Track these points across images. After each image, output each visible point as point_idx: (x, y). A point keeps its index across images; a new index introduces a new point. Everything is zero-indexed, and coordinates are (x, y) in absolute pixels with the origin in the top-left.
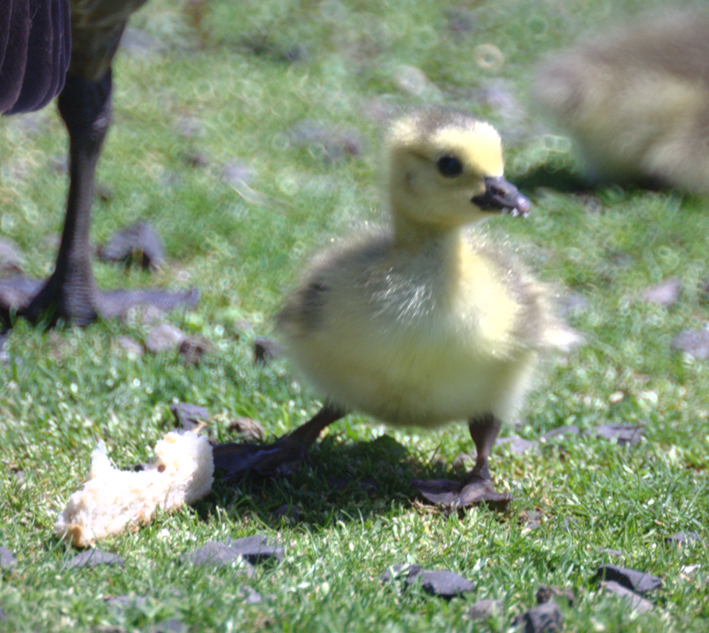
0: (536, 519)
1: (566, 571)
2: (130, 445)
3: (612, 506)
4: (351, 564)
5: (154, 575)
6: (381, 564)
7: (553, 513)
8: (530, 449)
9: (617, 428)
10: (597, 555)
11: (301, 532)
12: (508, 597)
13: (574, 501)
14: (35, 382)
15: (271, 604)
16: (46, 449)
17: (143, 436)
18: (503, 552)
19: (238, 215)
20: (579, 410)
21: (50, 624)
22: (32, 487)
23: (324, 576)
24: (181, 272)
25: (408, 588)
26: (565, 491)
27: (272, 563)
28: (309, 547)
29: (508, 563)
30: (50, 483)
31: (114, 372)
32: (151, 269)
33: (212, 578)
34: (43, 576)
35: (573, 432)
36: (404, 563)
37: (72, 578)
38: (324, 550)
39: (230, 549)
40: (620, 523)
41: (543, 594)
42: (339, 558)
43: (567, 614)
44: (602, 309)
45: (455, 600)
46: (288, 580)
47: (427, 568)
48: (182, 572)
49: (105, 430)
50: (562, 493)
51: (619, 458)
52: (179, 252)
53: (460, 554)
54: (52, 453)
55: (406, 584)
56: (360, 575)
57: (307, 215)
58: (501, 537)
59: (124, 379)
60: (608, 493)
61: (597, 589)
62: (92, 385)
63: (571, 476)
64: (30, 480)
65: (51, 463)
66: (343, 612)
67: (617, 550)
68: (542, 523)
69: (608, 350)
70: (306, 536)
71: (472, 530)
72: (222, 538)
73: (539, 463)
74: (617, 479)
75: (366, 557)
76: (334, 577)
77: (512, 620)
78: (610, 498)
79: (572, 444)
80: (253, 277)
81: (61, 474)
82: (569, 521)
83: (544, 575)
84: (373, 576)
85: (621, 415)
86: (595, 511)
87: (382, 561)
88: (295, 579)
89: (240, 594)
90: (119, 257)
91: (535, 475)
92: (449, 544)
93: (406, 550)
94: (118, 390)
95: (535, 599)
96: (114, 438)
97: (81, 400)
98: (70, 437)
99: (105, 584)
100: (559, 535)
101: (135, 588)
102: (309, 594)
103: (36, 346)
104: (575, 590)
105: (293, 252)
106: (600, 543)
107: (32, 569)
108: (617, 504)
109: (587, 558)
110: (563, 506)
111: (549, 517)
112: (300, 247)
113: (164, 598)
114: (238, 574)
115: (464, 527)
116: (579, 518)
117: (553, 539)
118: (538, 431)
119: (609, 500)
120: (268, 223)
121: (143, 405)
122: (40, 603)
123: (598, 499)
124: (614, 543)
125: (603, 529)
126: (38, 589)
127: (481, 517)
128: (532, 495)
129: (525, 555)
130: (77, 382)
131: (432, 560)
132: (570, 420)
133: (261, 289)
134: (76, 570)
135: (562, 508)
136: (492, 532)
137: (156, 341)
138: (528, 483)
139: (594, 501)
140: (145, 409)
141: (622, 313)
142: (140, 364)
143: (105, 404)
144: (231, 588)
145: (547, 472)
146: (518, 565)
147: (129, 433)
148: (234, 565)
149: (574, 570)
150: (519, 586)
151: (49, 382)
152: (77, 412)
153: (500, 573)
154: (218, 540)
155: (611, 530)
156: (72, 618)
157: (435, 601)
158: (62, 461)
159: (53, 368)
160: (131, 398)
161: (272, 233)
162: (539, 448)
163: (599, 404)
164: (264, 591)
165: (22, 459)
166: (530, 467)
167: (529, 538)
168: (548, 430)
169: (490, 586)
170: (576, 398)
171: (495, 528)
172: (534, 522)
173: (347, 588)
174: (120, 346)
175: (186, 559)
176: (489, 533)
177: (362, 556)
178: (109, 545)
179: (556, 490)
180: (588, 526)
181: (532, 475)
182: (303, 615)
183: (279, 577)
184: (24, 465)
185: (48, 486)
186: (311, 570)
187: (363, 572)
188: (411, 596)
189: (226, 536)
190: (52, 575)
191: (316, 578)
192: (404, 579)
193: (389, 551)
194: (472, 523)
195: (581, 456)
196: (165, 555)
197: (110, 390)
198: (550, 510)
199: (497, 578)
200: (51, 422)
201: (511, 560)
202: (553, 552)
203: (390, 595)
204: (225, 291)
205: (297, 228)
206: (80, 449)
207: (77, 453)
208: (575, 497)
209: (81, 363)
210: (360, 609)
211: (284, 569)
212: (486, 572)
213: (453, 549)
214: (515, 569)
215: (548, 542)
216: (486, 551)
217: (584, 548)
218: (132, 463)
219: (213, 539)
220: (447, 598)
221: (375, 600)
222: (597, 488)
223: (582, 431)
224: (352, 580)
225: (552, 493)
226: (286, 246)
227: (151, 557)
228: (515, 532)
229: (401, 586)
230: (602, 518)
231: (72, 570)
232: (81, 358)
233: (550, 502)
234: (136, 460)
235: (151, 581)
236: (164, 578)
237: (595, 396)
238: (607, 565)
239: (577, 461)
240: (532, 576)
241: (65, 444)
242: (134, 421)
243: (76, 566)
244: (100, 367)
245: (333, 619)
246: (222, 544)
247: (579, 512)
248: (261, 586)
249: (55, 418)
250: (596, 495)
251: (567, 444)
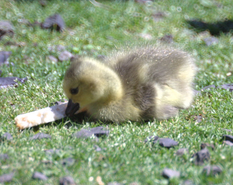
0: (200, 119)
1: (211, 137)
2: (53, 95)
3: (228, 114)
4: (133, 137)
5: (62, 142)
6: (144, 136)
7: (206, 116)
8: (198, 93)
9: (229, 86)
10: (222, 131)
11: (115, 125)
12: (190, 148)
13: (214, 112)
14: (19, 73)
15: (105, 151)
16: (23, 97)
17: (58, 91)
18: (188, 131)
19: (92, 11)
20: (215, 79)
21: (25, 160)
22: (18, 111)
23: (124, 141)
24: (71, 32)
25: (154, 145)
26: (210, 108)
27: (105, 136)
28: (118, 130)
29: (190, 135)
30: (24, 109)
31: (47, 68)
32: (60, 31)
33: (83, 143)
34: (22, 143)
35: (213, 87)
36: (152, 136)
37: (33, 143)
38: (123, 132)
39: (90, 132)
40: (231, 120)
41: (202, 146)
42: (129, 134)
43: (212, 153)
44: (223, 43)
45: (171, 149)
46: (111, 143)
47: (161, 137)
48: (72, 141)
49: (44, 90)
50: (209, 109)
51: (230, 96)
52: (71, 25)
53: (173, 132)
54: (25, 98)
55: (153, 143)
56: (137, 140)
57: (117, 10)
58: (188, 125)
59: (50, 71)
60: (226, 109)
61: (222, 144)
62: (39, 74)
63: (212, 103)
64: (17, 108)
65: (25, 102)
66: (131, 154)
67: (230, 129)
68: (202, 120)
69: (226, 57)
70: (117, 127)
71: (177, 123)
72: (87, 128)
73: (201, 99)
74: (229, 104)
75: (139, 134)
76: (127, 141)
77: (192, 156)
78: (227, 111)
79: (213, 91)
80: (97, 33)
81: (28, 106)
82: (212, 120)
83: (203, 139)
84: (141, 141)
85: (230, 81)
86: (221, 115)
87: (145, 135)
88: (113, 142)
89: (93, 148)
90: (49, 27)
91: (199, 103)
92: (168, 129)
93: (153, 131)
94: (48, 75)
95: (200, 148)
96: (47, 93)
97: (35, 79)
98: (31, 92)
99: (44, 145)
100: (209, 124)
101: (55, 147)
102: (118, 148)
103: (19, 59)
104: (214, 144)
105: (112, 24)
106: (223, 127)
107: (18, 140)
108: (229, 113)
109: (219, 133)
110: (210, 114)
111: (205, 118)
112: (114, 22)
113: (66, 150)
114: (93, 141)
115: (174, 122)
116: (215, 118)
117: (206, 126)
118: (201, 87)
119: (226, 112)
120: (102, 14)
121: (58, 80)
122: (21, 152)
123: (222, 111)
124: (228, 127)
125: (224, 122)
126: (20, 147)
127: (180, 118)
128: (199, 110)
129: (196, 132)
130: (34, 73)
131: (163, 134)
132: (212, 83)
133: (100, 38)
134: (34, 140)
135: (209, 115)
136: (184, 124)
137: (62, 57)
138: (197, 106)
139: (221, 112)
140: (59, 82)
141: (231, 44)
142: (56, 65)
143: (44, 80)
144: (90, 146)
145: (204, 102)
146: (194, 136)
147: (53, 91)
148: (91, 137)
149: (214, 137)
150: (194, 143)
151: (24, 72)
152: (34, 83)
153: (187, 139)
154: (85, 129)
155: (227, 122)
156: (33, 158)
157: (164, 149)
158: (29, 101)
159: (25, 67)
160: (53, 78)
161: (104, 17)
162: (201, 93)
163: (222, 77)
164: (102, 147)
165: (14, 101)
166: (198, 100)
167: (197, 126)
168: (204, 87)
169: (183, 144)
170: (214, 75)
171: (185, 122)
172: (199, 120)
173: (132, 145)
174: (49, 59)
175: (74, 136)
176: (183, 124)
177: (137, 134)
178: (46, 131)
179: (207, 108)
180: (219, 121)
181: (198, 103)
182: (116, 155)
183: (107, 142)
184: (15, 103)
185: (24, 110)
186: (119, 139)
187: (138, 139)
188: (155, 148)
189: (88, 127)
190: (25, 142)
191: (121, 142)
192: (153, 142)
193: (147, 131)
194: (177, 121)
195: (216, 96)
196: (66, 134)
197: (46, 75)
198: (205, 116)
199: (186, 140)
200: (25, 87)
201: (191, 134)
202: (206, 131)
203: (148, 147)
204: (87, 38)
205: (113, 15)
206: (35, 97)
207: (34, 98)
208: (214, 111)
209: (35, 66)
210: (137, 153)
211: (109, 139)
212: (182, 138)
213: (170, 130)
214: (192, 137)
215: (204, 127)
216: (182, 131)
217: (217, 129)
218: (54, 101)
219: (83, 128)
220: (168, 148)
221: (142, 149)
222: (222, 107)
223: (216, 87)
224: (134, 142)
225: (206, 110)
226: (109, 22)
227: (61, 135)
228: (192, 124)
229: (151, 144)
230: (224, 118)
231: (33, 141)
232: (35, 64)
233: (205, 113)
234: (55, 100)
235: (61, 144)
236: (66, 142)
237: (221, 74)
238: (226, 135)
239: (215, 97)
240: (199, 139)
241: (30, 95)
242: (54, 86)
243: (34, 139)
244: (42, 67)
245: (127, 156)
246: (86, 130)
247: (216, 116)
248: (101, 146)
249: (26, 86)
250: (222, 110)
251: (211, 92)
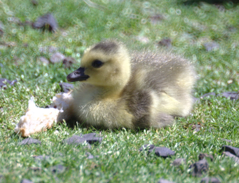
0: (199, 128)
1: (210, 148)
2: (44, 98)
3: (228, 123)
4: (128, 144)
5: (53, 148)
6: (139, 145)
7: (205, 125)
8: (197, 101)
9: (230, 94)
10: (222, 142)
11: (109, 132)
12: (188, 158)
13: (213, 121)
14: (8, 74)
15: (97, 159)
16: (12, 100)
17: (49, 95)
18: (186, 140)
19: (86, 11)
20: (215, 86)
21: (13, 166)
22: (6, 114)
23: (117, 149)
24: (64, 33)
25: (150, 154)
26: (210, 117)
27: (98, 143)
28: (112, 138)
29: (188, 145)
30: (13, 112)
31: (38, 70)
32: (52, 31)
33: (75, 149)
34: (10, 148)
35: (213, 95)
36: (148, 144)
37: (21, 149)
38: (117, 139)
39: (82, 138)
40: (231, 130)
41: (201, 156)
42: (123, 142)
43: (210, 164)
44: (225, 48)
45: (167, 158)
46: (104, 150)
47: (157, 146)
48: (63, 147)
49: (34, 92)
50: (209, 118)
51: (231, 105)
52: (63, 25)
53: (169, 141)
54: (14, 101)
55: (149, 152)
56: (131, 148)
57: (112, 11)
58: (185, 134)
59: (41, 73)
60: (227, 118)
61: (222, 155)
62: (29, 75)
63: (212, 112)
64: (6, 111)
65: (14, 105)
66: (125, 162)
67: (230, 140)
68: (201, 129)
69: (227, 64)
70: (111, 134)
71: (174, 132)
72: (79, 134)
73: (200, 106)
74: (230, 113)
75: (133, 142)
76: (121, 149)
77: (189, 166)
78: (227, 120)
79: (213, 99)
80: (91, 35)
81: (17, 109)
82: (211, 129)
83: (202, 149)
84: (136, 149)
85: (231, 88)
86: (221, 125)
87: (140, 143)
88: (106, 150)
89: (85, 155)
90: (40, 27)
91: (198, 111)
92: (165, 137)
93: (149, 139)
94: (39, 77)
95: (198, 158)
96: (38, 96)
97: (25, 81)
98: (21, 95)
99: (34, 151)
100: (208, 134)
101: (45, 153)
102: (112, 156)
103: (8, 60)
104: (213, 155)
105: (107, 25)
106: (223, 137)
107: (6, 145)
108: (230, 122)
109: (218, 143)
110: (209, 123)
111: (204, 127)
112: (109, 24)
113: (56, 157)
114: (85, 148)
115: (171, 131)
116: (215, 128)
117: (205, 135)
118: (200, 94)
119: (227, 121)
120: (97, 15)
121: (49, 83)
122: (9, 158)
123: (222, 121)
124: (229, 137)
125: (224, 132)
126: (8, 153)
127: (178, 127)
128: (197, 118)
129: (194, 141)
130: (23, 74)
131: (159, 143)
132: (212, 90)
133: (94, 39)
134: (23, 145)
135: (208, 124)
136: (182, 133)
137: (54, 59)
138: (196, 114)
139: (221, 121)
140: (50, 85)
141: (232, 50)
142: (48, 68)
143: (34, 83)
144: (82, 153)
145: (203, 110)
146: (192, 145)
147: (43, 94)
148: (83, 144)
149: (213, 147)
150: (192, 153)
151: (13, 74)
152: (24, 86)
153: (185, 148)
154: (77, 135)
155: (227, 132)
156: (21, 164)
157: (160, 159)
158: (18, 104)
159: (15, 69)
160: (44, 80)
161: (99, 18)
162: (200, 101)
163: (223, 84)
164: (94, 154)
165: (3, 103)
166: (197, 108)
167: (196, 135)
168: (204, 94)
169: (181, 153)
170: (214, 82)
171: (183, 131)
172: (198, 129)
173: (126, 153)
174: (40, 61)
175: (65, 142)
176: (181, 133)
177: (132, 141)
178: (35, 136)
179: (206, 117)
180: (219, 131)
181: (197, 111)
182: (109, 163)
183: (100, 149)
184: (3, 105)
185: (12, 113)
186: (112, 146)
187: (132, 147)
188: (151, 157)
189: (80, 133)
190: (13, 147)
191: (114, 149)
192: (148, 150)
193: (142, 140)
194: (174, 129)
195: (216, 104)
196: (57, 140)
197: (36, 77)
198: (204, 125)
199: (184, 150)
200: (14, 89)
201: (189, 143)
202: (205, 140)
203: (143, 156)
204: (81, 40)
205: (108, 16)
206: (25, 100)
207: (24, 101)
208: (214, 120)
209: (25, 67)
210: (131, 161)
211: (102, 146)
212: (180, 148)
213: (167, 139)
214: (190, 147)
215: (203, 137)
216: (179, 140)
217: (217, 139)
218: (44, 105)
219: (75, 134)
220: (165, 157)
221: (137, 158)
222: (222, 116)
223: (216, 94)
224: (128, 150)
225: (205, 118)
226: (104, 23)
227: (52, 141)
228: (191, 133)
229: (147, 153)
230: (224, 127)
231: (21, 146)
232: (25, 65)
233: (204, 121)
234: (46, 104)
235: (51, 150)
236: (56, 149)
237: (222, 81)
238: (226, 146)
239: (215, 106)
240: (197, 150)
241: (19, 98)
242: (45, 89)
243: (23, 144)
244: (33, 69)
245: (121, 165)
246: (78, 136)
247: (215, 125)
248: (93, 153)
249: (15, 88)
250: (222, 119)
251: (211, 99)
